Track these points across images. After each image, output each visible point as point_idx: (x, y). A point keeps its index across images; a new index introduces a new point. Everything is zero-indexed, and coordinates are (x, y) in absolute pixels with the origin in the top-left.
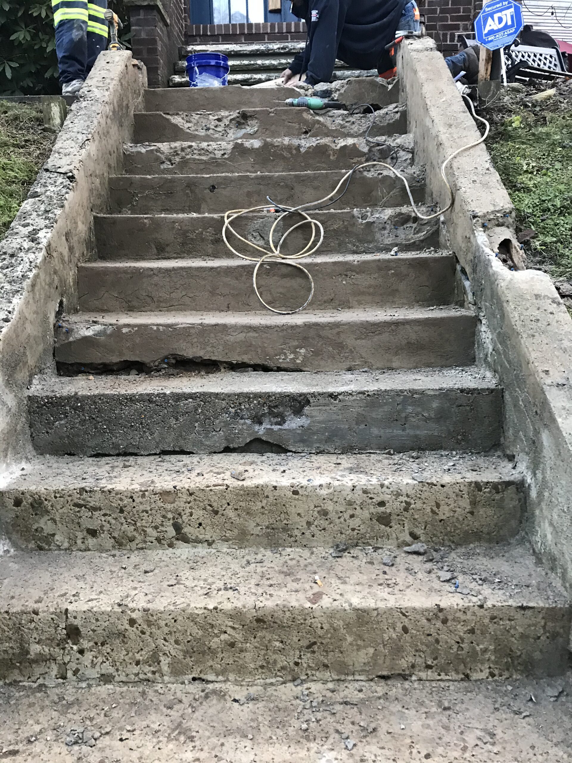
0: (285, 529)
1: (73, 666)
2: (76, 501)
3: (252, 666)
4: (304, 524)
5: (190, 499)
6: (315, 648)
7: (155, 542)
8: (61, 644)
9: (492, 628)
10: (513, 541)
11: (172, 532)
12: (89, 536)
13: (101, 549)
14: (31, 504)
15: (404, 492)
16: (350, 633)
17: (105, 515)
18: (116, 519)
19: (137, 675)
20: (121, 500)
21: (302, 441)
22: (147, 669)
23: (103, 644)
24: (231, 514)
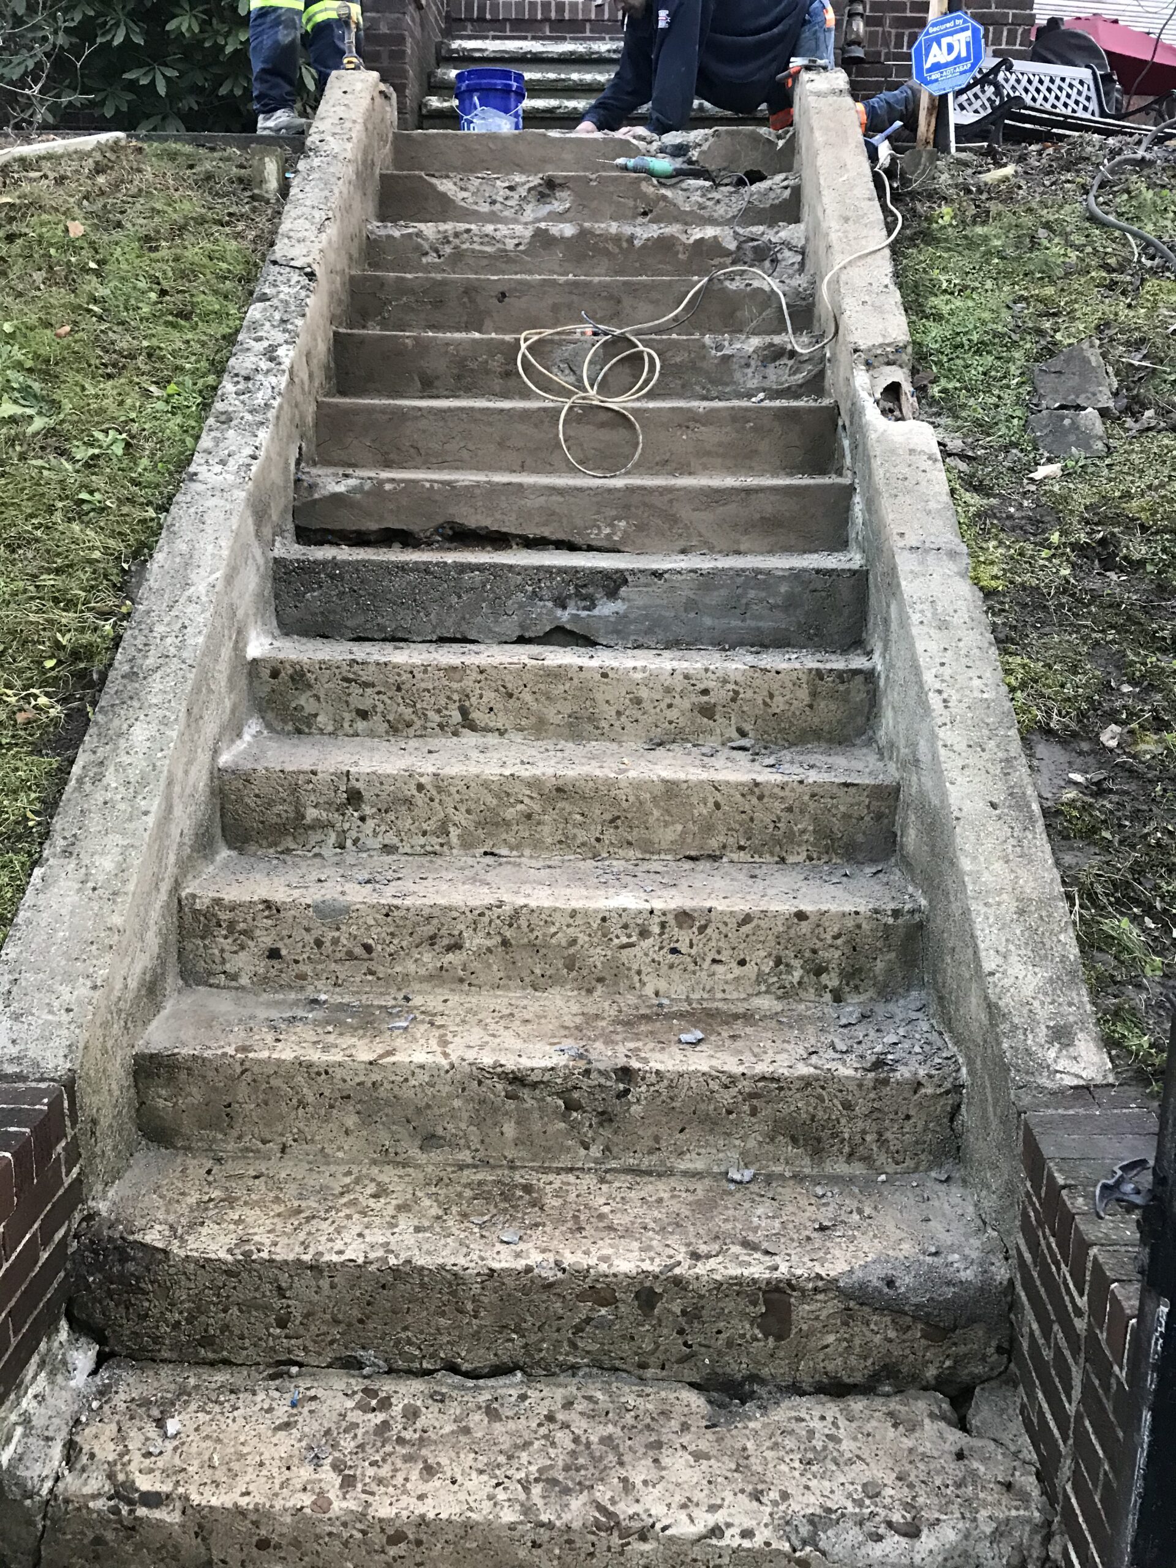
0: (591, 719)
1: (354, 834)
2: (345, 674)
3: (549, 840)
4: (614, 713)
5: (479, 677)
6: (619, 822)
7: (437, 729)
8: (340, 809)
9: (812, 805)
10: (858, 742)
11: (457, 717)
12: (359, 719)
13: (372, 734)
14: (292, 677)
15: (732, 678)
16: (657, 806)
17: (379, 693)
18: (391, 698)
19: (423, 846)
20: (399, 675)
21: (617, 632)
22: (435, 840)
23: (386, 812)
24: (527, 697)
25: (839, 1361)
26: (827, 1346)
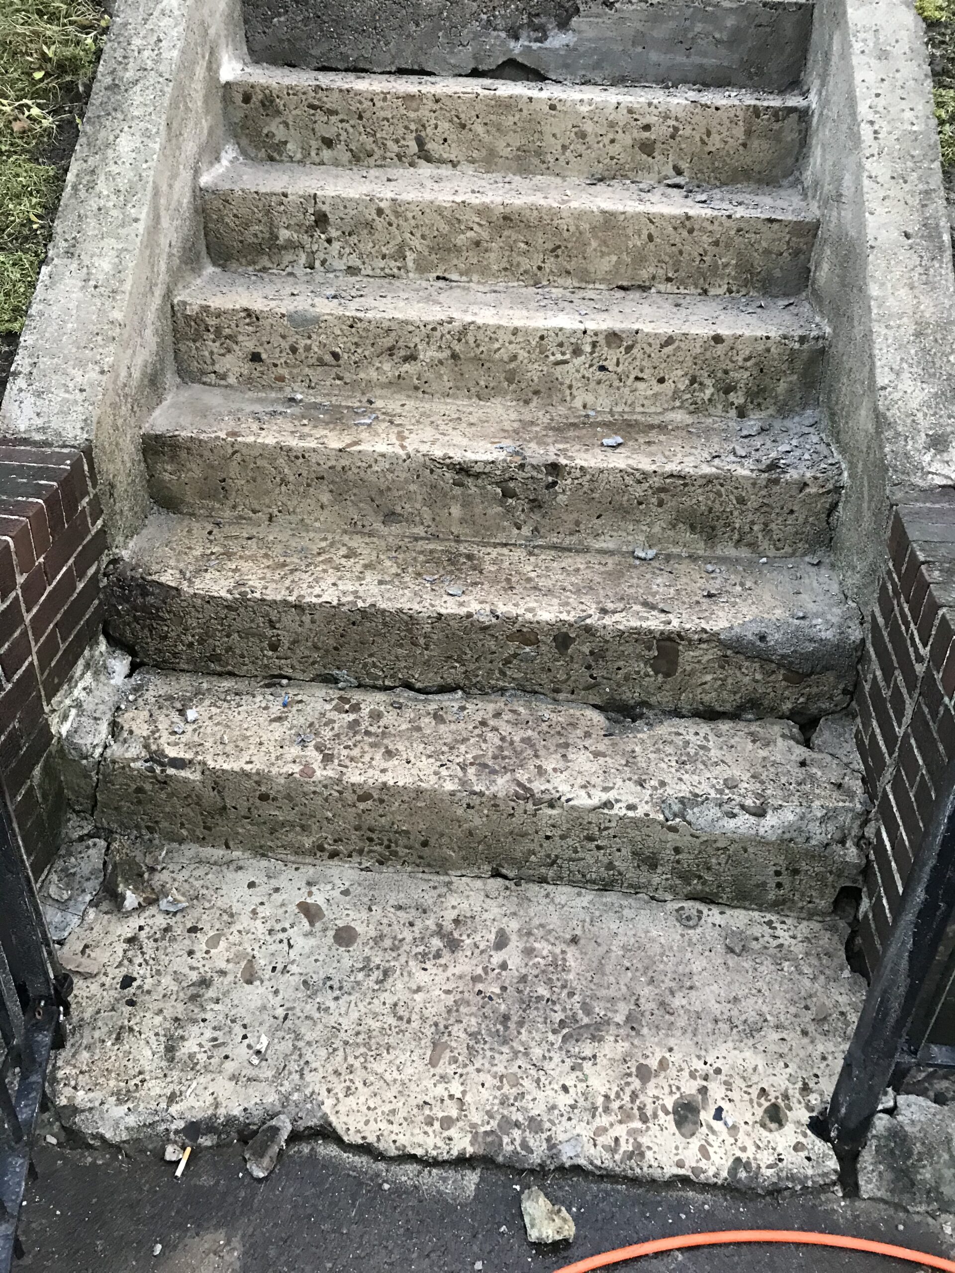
0: (539, 153)
1: (321, 255)
2: (311, 100)
3: (496, 267)
4: (559, 148)
5: (436, 107)
6: (559, 252)
7: (396, 158)
8: (309, 230)
9: (738, 240)
10: (785, 183)
11: (414, 148)
12: (324, 147)
13: (336, 163)
14: (262, 102)
15: (673, 115)
16: (595, 237)
17: (342, 121)
18: (353, 127)
19: (383, 269)
20: (360, 103)
21: (566, 66)
22: (393, 264)
23: (350, 235)
24: (479, 129)
25: (714, 694)
26: (705, 683)
